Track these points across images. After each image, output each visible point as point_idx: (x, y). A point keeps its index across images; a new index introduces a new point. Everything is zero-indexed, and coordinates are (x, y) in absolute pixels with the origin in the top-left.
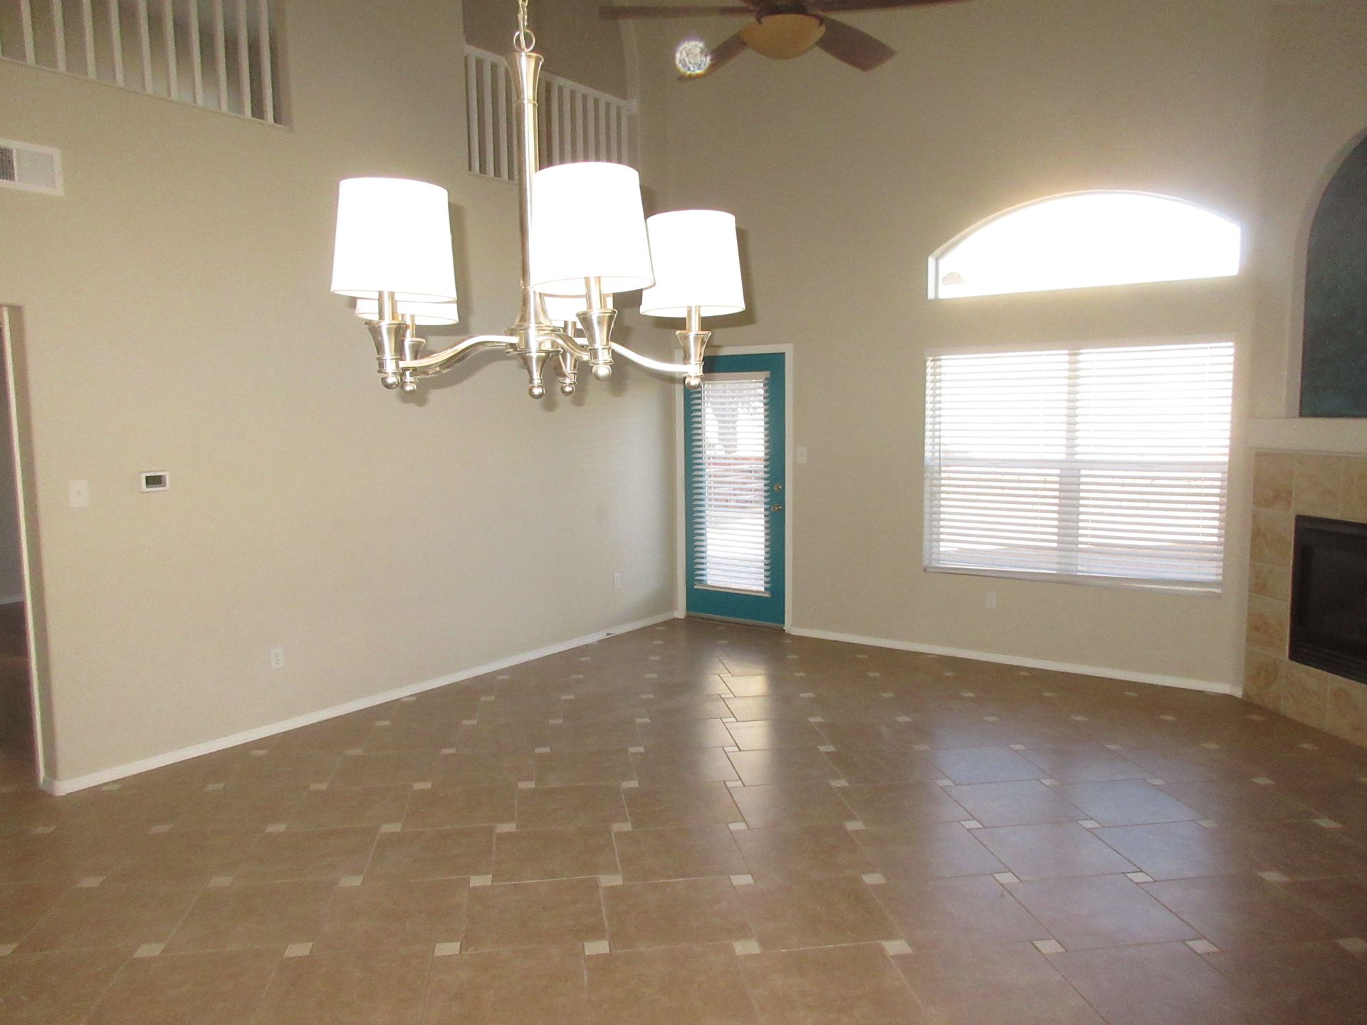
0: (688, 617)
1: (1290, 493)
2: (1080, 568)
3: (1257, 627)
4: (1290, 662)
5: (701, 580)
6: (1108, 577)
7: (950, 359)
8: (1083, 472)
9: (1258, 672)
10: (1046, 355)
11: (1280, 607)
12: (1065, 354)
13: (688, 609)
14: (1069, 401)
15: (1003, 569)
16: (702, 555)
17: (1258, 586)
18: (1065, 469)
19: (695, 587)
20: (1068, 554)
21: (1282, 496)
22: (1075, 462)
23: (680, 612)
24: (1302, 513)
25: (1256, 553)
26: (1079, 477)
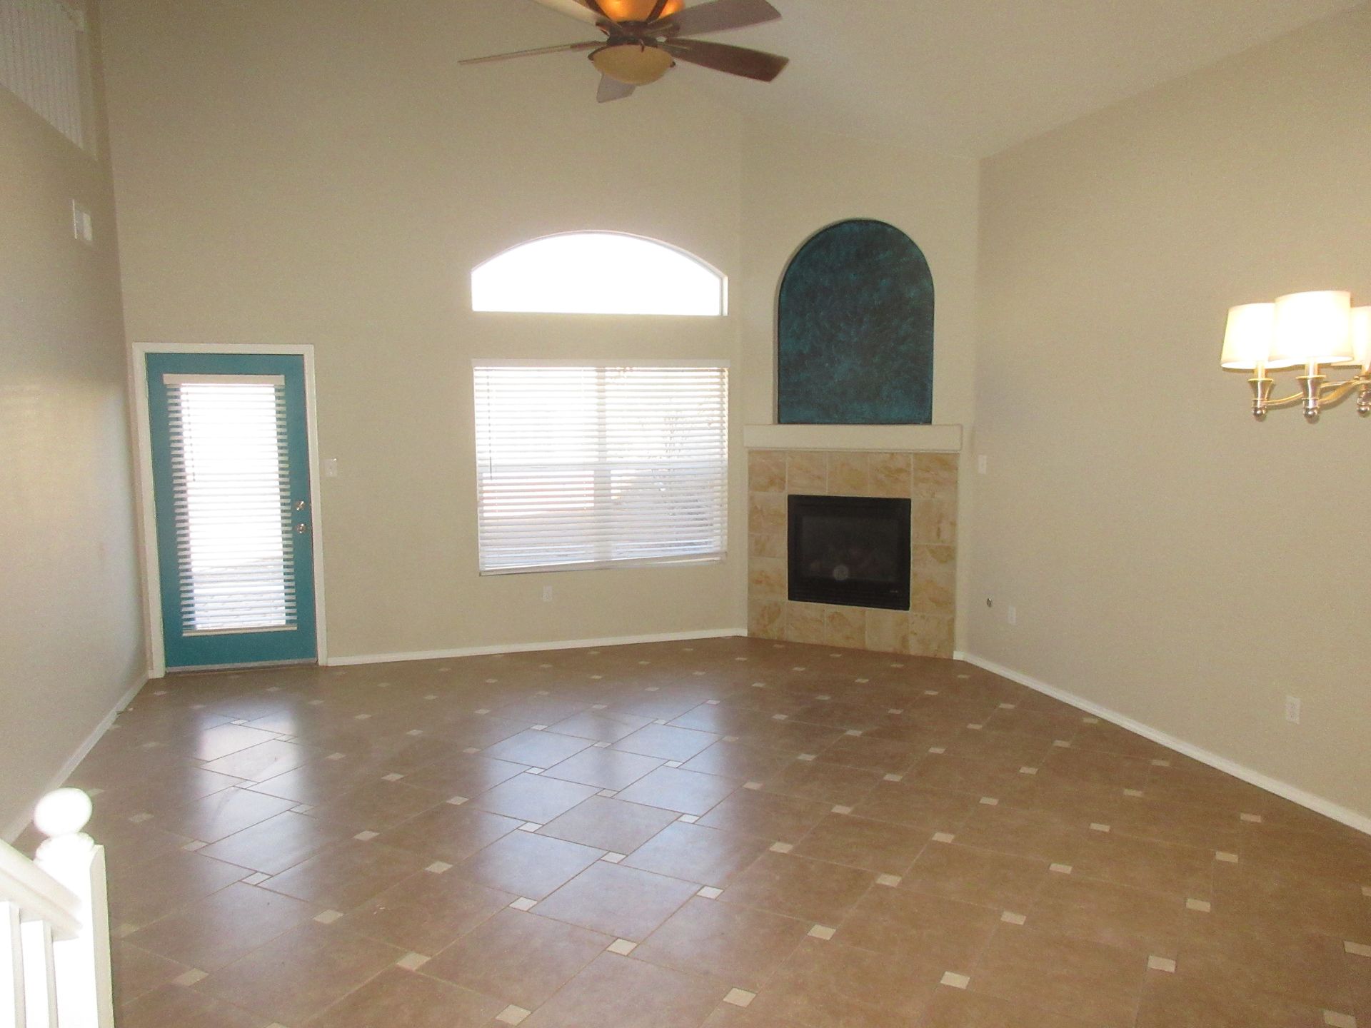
0: (167, 674)
1: (783, 479)
2: (613, 555)
3: (757, 581)
4: (790, 601)
5: (190, 626)
6: (634, 560)
7: (495, 370)
8: (612, 472)
9: (761, 613)
10: (585, 370)
11: (778, 564)
12: (593, 370)
13: (167, 664)
14: (598, 411)
15: (548, 564)
16: (189, 595)
17: (758, 549)
18: (598, 470)
19: (184, 635)
20: (604, 543)
21: (776, 481)
22: (607, 464)
23: (158, 669)
24: (792, 493)
25: (753, 526)
26: (610, 477)
